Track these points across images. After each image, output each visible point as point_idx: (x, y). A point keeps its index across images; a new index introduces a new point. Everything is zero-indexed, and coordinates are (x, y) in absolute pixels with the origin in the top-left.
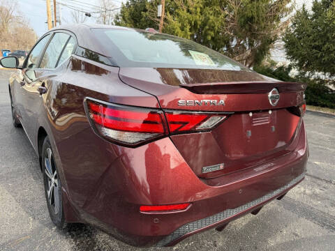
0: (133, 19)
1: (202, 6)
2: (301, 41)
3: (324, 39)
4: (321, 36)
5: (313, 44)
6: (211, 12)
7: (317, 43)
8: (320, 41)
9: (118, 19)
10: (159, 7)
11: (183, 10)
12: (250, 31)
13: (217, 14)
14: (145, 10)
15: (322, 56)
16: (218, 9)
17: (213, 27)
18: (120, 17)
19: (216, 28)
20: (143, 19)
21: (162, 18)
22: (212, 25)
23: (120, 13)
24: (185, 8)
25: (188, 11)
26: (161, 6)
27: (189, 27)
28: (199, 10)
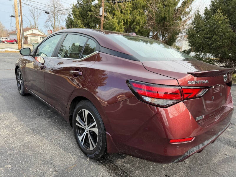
0: (81, 16)
1: (131, 9)
2: (198, 34)
3: (213, 33)
4: (211, 31)
5: (206, 36)
6: (137, 13)
7: (208, 35)
8: (210, 34)
9: (70, 16)
10: (100, 8)
11: (118, 12)
12: (163, 26)
13: (141, 14)
14: (91, 11)
15: (211, 44)
16: (141, 11)
17: (139, 23)
18: (71, 15)
19: (141, 24)
20: (89, 17)
21: (103, 16)
22: (138, 21)
23: (71, 12)
24: (119, 10)
25: (122, 12)
26: (102, 8)
27: (123, 22)
28: (129, 12)
